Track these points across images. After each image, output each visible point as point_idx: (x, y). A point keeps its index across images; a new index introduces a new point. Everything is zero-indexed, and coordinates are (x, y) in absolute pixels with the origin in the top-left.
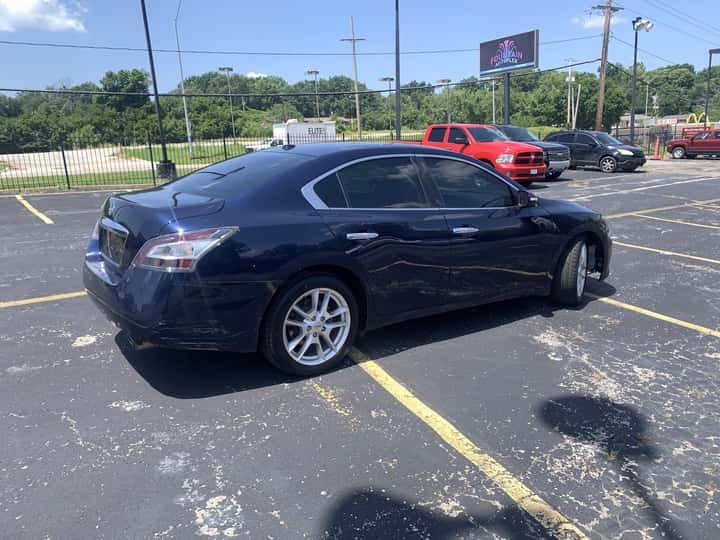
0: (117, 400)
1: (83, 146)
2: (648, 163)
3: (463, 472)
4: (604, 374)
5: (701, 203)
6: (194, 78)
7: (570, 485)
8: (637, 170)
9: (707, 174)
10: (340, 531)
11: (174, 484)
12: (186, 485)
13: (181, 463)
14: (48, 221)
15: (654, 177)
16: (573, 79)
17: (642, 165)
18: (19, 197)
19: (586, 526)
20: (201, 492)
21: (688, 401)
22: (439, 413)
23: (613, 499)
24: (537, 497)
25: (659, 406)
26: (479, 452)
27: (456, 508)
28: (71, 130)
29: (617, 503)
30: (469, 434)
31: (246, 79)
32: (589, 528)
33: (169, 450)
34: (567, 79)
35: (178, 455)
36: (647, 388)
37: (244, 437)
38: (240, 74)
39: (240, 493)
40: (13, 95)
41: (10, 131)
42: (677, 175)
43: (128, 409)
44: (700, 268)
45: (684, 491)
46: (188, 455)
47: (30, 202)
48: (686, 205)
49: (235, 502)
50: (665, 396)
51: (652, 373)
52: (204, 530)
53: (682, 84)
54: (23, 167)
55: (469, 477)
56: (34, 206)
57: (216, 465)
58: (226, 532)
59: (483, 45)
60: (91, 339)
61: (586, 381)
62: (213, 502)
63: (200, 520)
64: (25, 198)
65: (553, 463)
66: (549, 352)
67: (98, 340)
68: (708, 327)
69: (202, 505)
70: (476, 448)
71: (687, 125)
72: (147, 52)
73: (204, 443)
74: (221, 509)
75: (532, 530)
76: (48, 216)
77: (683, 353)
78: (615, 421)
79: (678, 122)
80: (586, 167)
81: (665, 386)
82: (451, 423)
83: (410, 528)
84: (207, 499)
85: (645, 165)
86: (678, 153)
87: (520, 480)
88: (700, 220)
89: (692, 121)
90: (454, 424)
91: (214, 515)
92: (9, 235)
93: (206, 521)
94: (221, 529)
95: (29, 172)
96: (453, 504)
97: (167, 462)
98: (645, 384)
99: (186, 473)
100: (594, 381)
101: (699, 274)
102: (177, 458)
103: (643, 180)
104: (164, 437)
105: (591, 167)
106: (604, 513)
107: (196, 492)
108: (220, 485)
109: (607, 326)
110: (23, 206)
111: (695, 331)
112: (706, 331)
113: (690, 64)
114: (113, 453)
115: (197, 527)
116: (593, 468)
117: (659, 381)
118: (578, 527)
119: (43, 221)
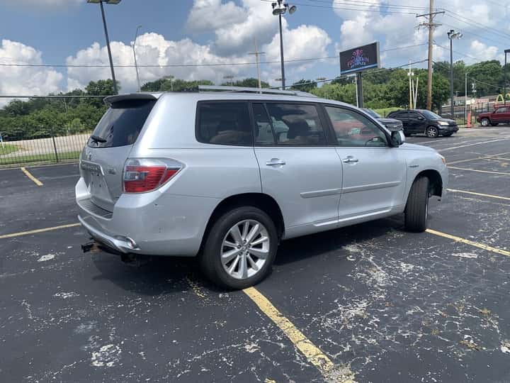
0: (59, 291)
1: (73, 133)
2: (460, 130)
3: (266, 327)
4: (379, 268)
5: (489, 156)
6: (150, 83)
7: (332, 332)
8: (453, 135)
9: (502, 137)
10: (178, 362)
11: (84, 339)
12: (91, 339)
13: (90, 327)
14: (40, 184)
15: (464, 140)
16: (413, 74)
17: (456, 131)
18: (23, 169)
19: (333, 356)
20: (99, 342)
21: (428, 283)
22: (263, 294)
23: (357, 340)
24: (308, 341)
25: (408, 286)
26: (280, 316)
27: (254, 348)
28: (65, 122)
29: (358, 342)
30: (278, 306)
31: (185, 82)
32: (334, 357)
33: (85, 321)
34: (409, 74)
35: (90, 322)
36: (405, 276)
37: (134, 311)
38: (181, 79)
39: (122, 343)
40: (26, 100)
41: (24, 125)
42: (481, 138)
43: (65, 297)
44: (472, 199)
45: (404, 335)
46: (96, 322)
47: (29, 172)
48: (480, 158)
49: (118, 348)
50: (415, 280)
51: (411, 267)
52: (95, 364)
53: (492, 75)
54: (30, 148)
55: (269, 330)
56: (32, 175)
57: (112, 327)
58: (108, 364)
59: (341, 53)
60: (51, 257)
61: (366, 273)
62: (104, 348)
63: (94, 358)
64: (26, 169)
65: (325, 321)
66: (348, 256)
67: (55, 257)
68: (461, 237)
69: (97, 350)
70: (279, 313)
71: (496, 102)
72: (110, 68)
73: (108, 315)
74: (108, 352)
75: (298, 358)
76: (40, 181)
77: (438, 254)
78: (376, 296)
79: (490, 100)
80: (418, 134)
81: (417, 274)
82: (268, 299)
83: (222, 359)
84: (101, 347)
85: (458, 131)
86: (485, 123)
87: (301, 331)
88: (485, 168)
89: (500, 99)
90: (270, 300)
91: (103, 355)
92: (12, 194)
93: (98, 358)
94: (105, 363)
95: (34, 152)
96: (253, 345)
97: (83, 326)
98: (405, 273)
99: (93, 332)
100: (372, 273)
101: (470, 204)
102: (88, 324)
103: (455, 142)
104: (84, 313)
105: (420, 134)
106: (347, 349)
107: (95, 343)
108: (111, 338)
109: (394, 239)
110: (25, 174)
111: (452, 239)
112: (458, 239)
113: (497, 60)
114: (49, 322)
115: (91, 362)
116: (350, 323)
117: (414, 271)
118: (328, 356)
119: (36, 184)
